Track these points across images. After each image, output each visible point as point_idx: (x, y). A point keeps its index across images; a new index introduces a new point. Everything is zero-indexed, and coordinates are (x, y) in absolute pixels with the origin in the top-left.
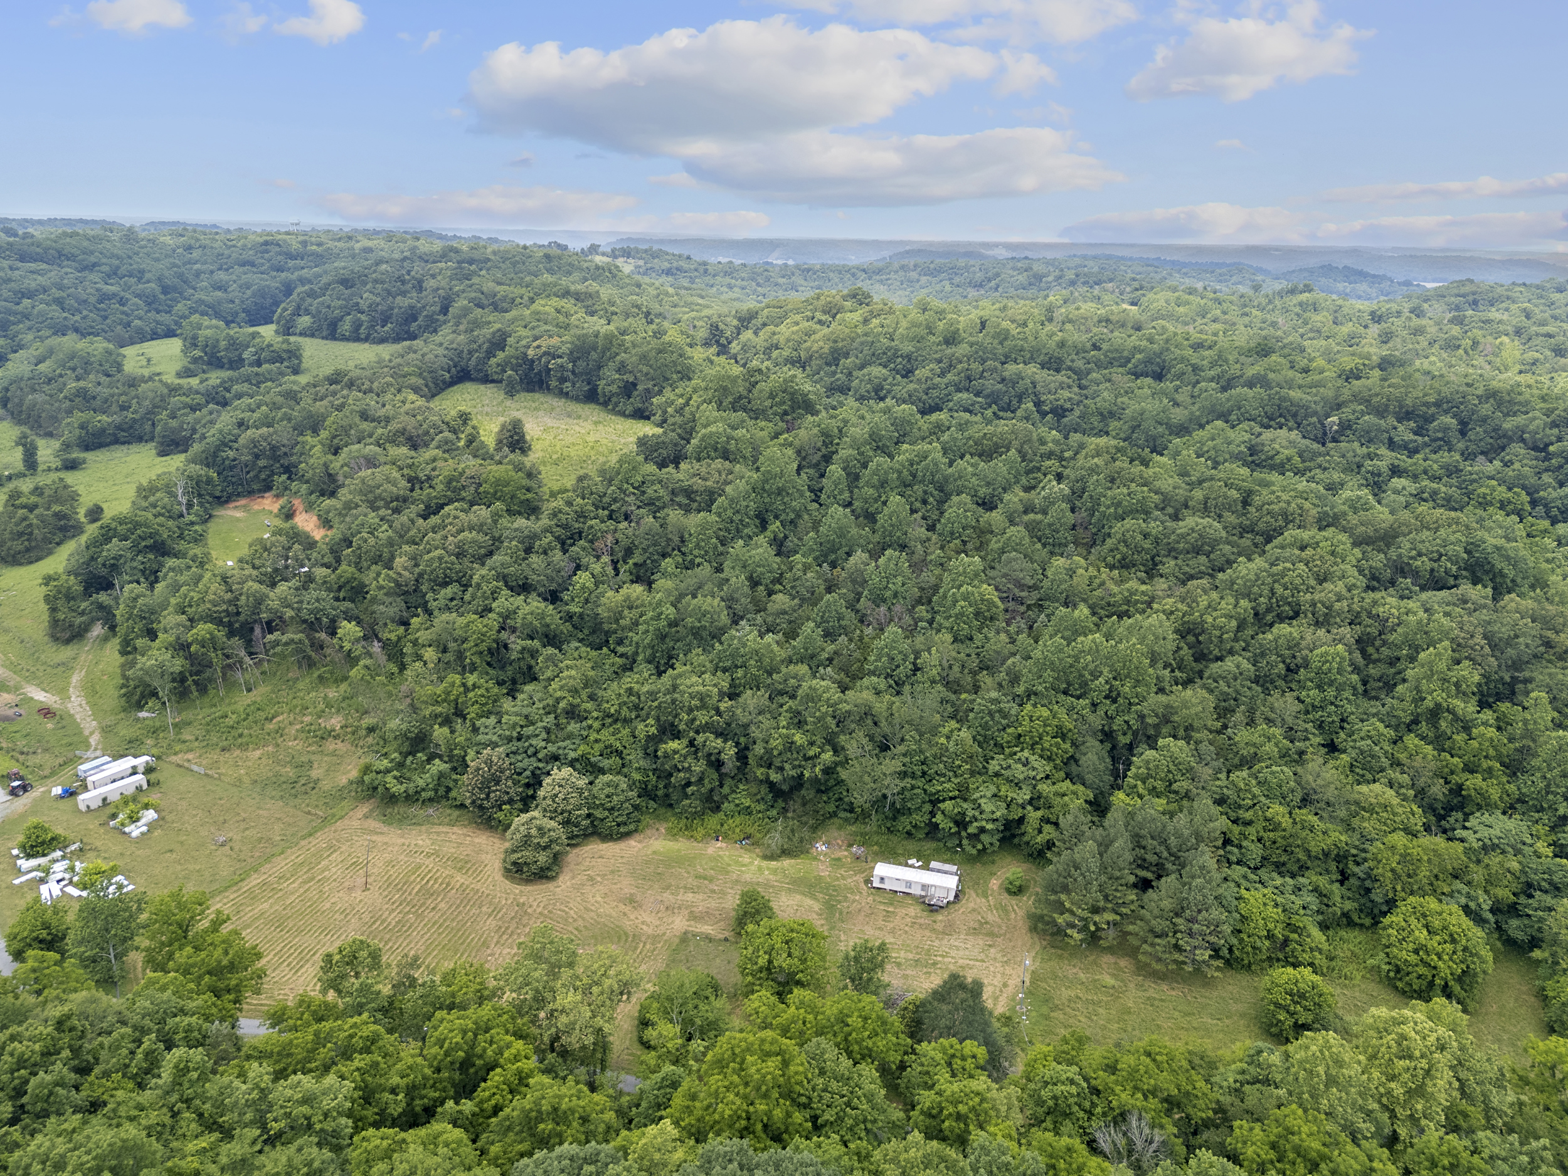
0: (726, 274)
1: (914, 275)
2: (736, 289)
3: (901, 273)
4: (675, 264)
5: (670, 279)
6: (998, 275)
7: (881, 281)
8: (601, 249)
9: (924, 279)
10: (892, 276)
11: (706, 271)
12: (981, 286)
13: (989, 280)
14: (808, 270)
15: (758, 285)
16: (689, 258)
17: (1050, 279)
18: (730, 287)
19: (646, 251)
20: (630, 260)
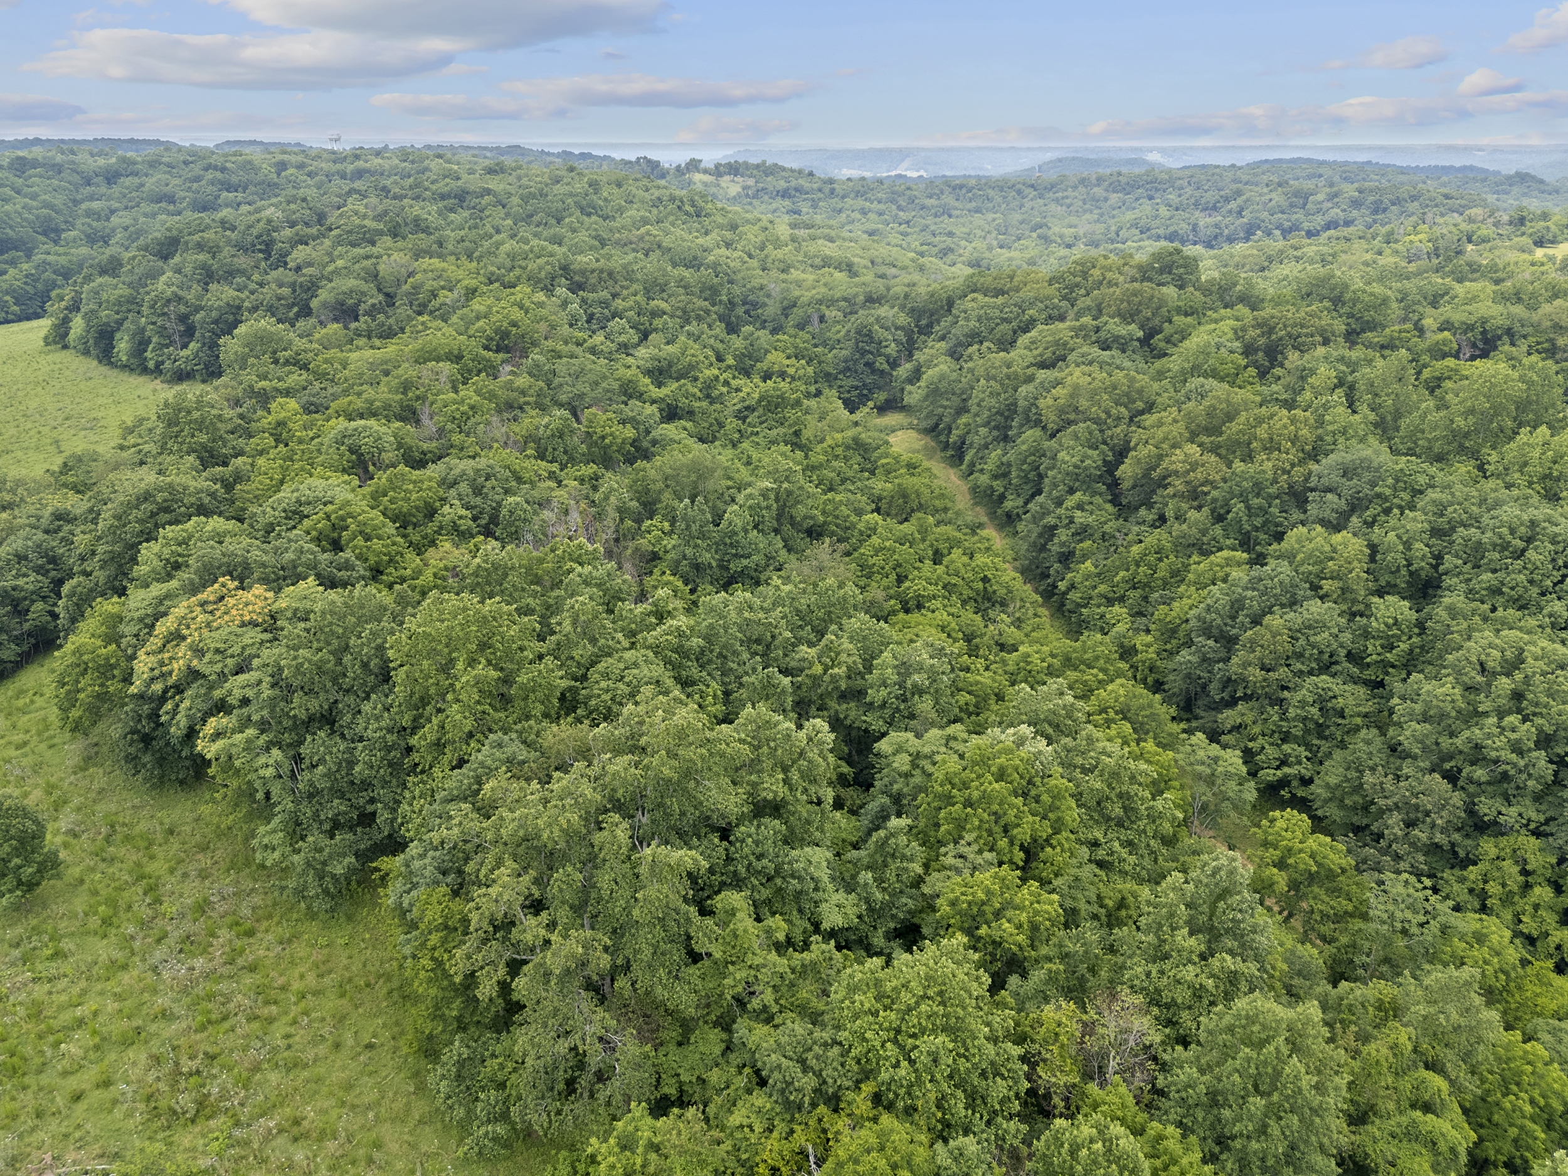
0: (858, 194)
1: (1098, 191)
2: (871, 216)
3: (1081, 189)
4: (793, 183)
5: (787, 202)
6: (1239, 193)
7: (1057, 200)
8: (703, 165)
9: (1114, 198)
10: (1070, 192)
11: (832, 191)
12: (1215, 208)
13: (1227, 200)
14: (961, 187)
15: (900, 208)
16: (811, 174)
17: (1320, 197)
18: (864, 212)
19: (757, 166)
20: (739, 179)
